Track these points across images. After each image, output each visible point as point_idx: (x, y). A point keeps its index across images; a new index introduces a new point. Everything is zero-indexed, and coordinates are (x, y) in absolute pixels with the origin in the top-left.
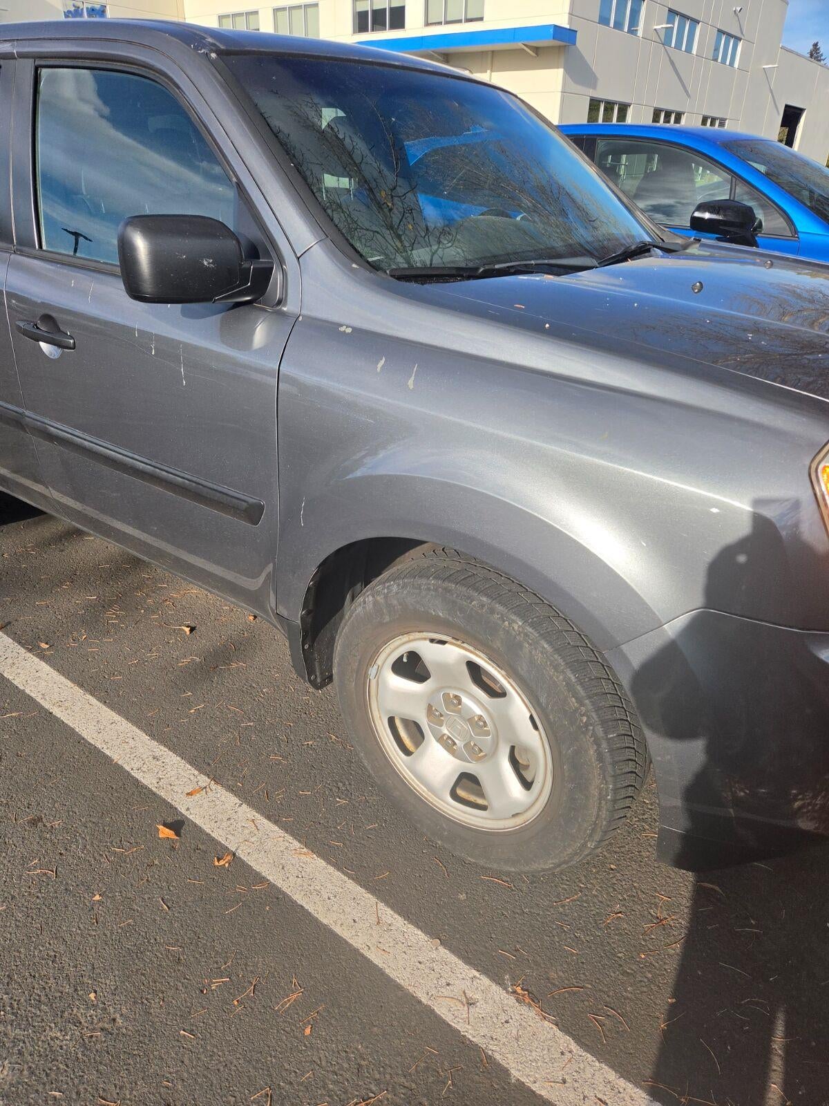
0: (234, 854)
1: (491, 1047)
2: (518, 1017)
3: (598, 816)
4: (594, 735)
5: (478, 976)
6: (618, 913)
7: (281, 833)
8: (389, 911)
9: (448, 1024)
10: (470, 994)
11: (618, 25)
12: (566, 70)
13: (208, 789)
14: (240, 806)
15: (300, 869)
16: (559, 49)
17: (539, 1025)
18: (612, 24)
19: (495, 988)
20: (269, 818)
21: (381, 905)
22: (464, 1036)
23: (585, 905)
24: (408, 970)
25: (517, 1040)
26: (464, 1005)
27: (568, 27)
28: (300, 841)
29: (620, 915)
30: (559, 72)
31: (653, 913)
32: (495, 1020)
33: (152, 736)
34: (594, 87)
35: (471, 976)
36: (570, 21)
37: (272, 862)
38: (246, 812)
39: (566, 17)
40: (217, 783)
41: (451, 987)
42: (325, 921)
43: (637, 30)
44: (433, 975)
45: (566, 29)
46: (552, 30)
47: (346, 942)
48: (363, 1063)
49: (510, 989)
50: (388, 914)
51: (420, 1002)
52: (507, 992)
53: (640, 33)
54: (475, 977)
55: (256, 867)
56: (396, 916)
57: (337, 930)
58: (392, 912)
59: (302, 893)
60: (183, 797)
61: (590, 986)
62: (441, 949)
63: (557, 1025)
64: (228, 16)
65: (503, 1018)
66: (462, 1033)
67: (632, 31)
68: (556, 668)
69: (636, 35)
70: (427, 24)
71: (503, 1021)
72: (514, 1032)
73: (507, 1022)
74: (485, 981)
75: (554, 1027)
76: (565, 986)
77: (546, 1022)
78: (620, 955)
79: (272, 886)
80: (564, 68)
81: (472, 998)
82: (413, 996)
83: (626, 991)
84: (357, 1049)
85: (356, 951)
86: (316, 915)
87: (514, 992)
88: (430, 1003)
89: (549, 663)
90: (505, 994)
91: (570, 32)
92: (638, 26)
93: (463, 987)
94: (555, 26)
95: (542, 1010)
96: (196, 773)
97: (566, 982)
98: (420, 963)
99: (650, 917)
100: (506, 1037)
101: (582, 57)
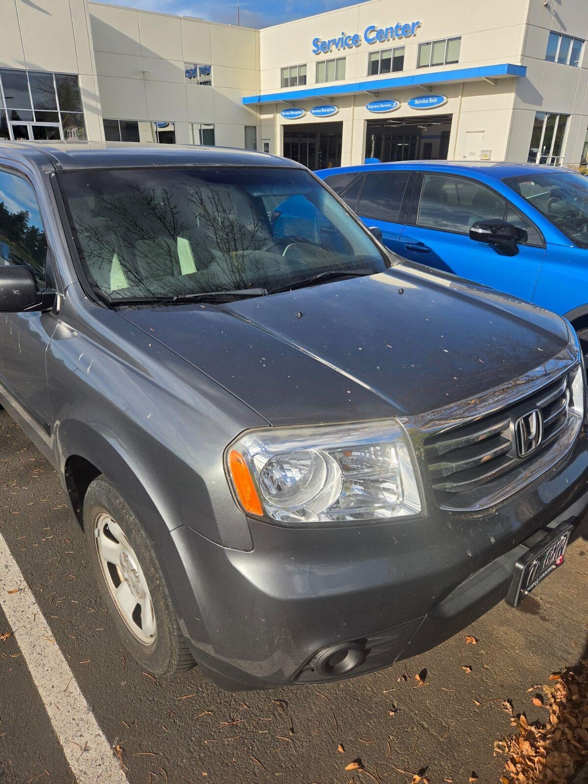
0: (12, 633)
1: (81, 778)
2: (108, 764)
3: (171, 645)
4: (163, 593)
5: (101, 734)
6: (209, 711)
7: (46, 624)
8: (76, 685)
9: (66, 759)
10: (89, 744)
11: (562, 60)
12: (517, 93)
13: (23, 591)
14: (34, 604)
15: (43, 649)
16: (512, 79)
17: (116, 771)
18: (556, 60)
19: (106, 744)
20: (44, 615)
21: (74, 680)
22: (70, 768)
23: (194, 702)
24: (64, 722)
25: (98, 777)
26: (81, 750)
27: (520, 64)
28: (53, 632)
29: (210, 713)
30: (512, 95)
31: (232, 716)
32: (94, 762)
33: (13, 553)
34: (540, 104)
35: (97, 733)
36: (522, 61)
37: (30, 642)
38: (36, 608)
39: (519, 58)
40: (30, 587)
41: (81, 738)
42: (36, 683)
43: (577, 63)
44: (77, 728)
45: (518, 66)
46: (506, 68)
47: (41, 698)
48: (7, 771)
49: (114, 746)
50: (74, 687)
51: (59, 743)
52: (111, 747)
53: (580, 65)
54: (99, 735)
55: (20, 643)
56: (78, 689)
57: (41, 691)
58: (77, 685)
59: (36, 664)
60: (7, 593)
61: (162, 754)
62: (91, 714)
63: (126, 774)
64: (287, 68)
65: (99, 762)
66: (70, 766)
67: (573, 63)
68: (146, 547)
69: (577, 67)
70: (419, 67)
71: (97, 764)
72: (100, 772)
73: (100, 765)
74: (104, 738)
75: (124, 774)
76: (148, 751)
77: (122, 771)
78: (193, 738)
79: (22, 657)
80: (516, 93)
81: (89, 747)
82: (57, 739)
83: (182, 761)
84: (8, 763)
85: (42, 705)
86: (34, 679)
87: (115, 749)
88: (64, 745)
89: (143, 544)
90: (109, 749)
91: (522, 68)
92: (578, 60)
93: (89, 739)
94: (509, 64)
95: (124, 763)
96: (23, 579)
97: (150, 749)
98: (73, 719)
99: (228, 718)
100: (93, 774)
101: (530, 84)
